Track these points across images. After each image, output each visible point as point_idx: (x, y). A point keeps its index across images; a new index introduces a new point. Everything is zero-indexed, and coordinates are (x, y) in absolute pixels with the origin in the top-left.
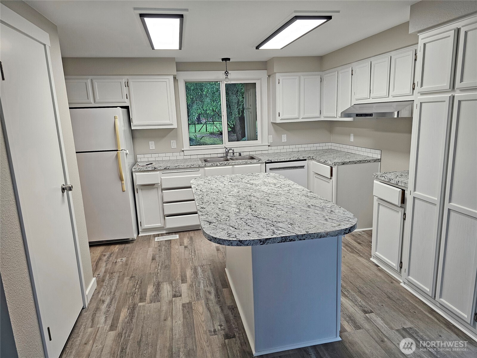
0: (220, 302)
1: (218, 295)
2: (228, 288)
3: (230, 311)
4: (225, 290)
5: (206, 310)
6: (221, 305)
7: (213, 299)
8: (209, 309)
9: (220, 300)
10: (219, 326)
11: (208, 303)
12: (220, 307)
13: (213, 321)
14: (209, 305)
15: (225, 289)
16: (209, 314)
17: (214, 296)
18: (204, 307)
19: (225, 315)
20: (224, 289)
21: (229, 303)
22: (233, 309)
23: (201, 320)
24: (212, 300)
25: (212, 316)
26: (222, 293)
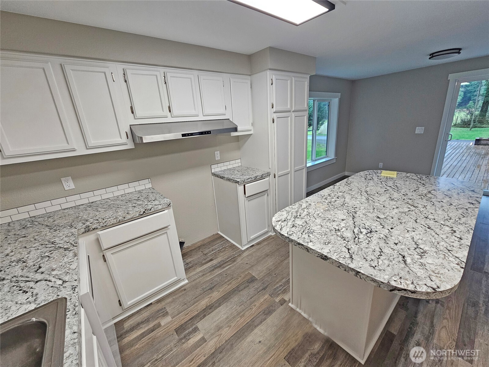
0: (413, 322)
1: (408, 332)
2: (387, 331)
3: (407, 306)
4: (394, 330)
5: (437, 328)
6: (414, 318)
7: (419, 333)
8: (432, 326)
9: (411, 324)
10: (429, 303)
11: (429, 334)
12: (416, 317)
13: (435, 311)
14: (430, 330)
15: (393, 332)
16: (435, 321)
17: (415, 335)
18: (437, 333)
19: (417, 307)
20: (395, 333)
21: (402, 314)
22: (403, 305)
23: (448, 321)
24: (422, 332)
25: (433, 317)
26: (400, 330)
